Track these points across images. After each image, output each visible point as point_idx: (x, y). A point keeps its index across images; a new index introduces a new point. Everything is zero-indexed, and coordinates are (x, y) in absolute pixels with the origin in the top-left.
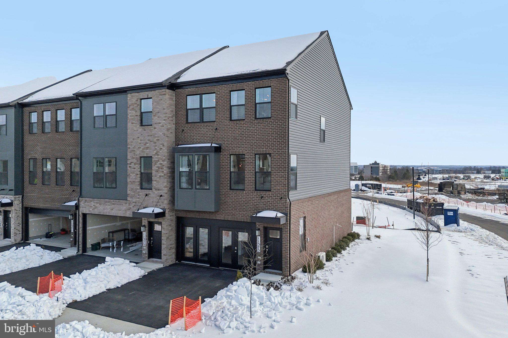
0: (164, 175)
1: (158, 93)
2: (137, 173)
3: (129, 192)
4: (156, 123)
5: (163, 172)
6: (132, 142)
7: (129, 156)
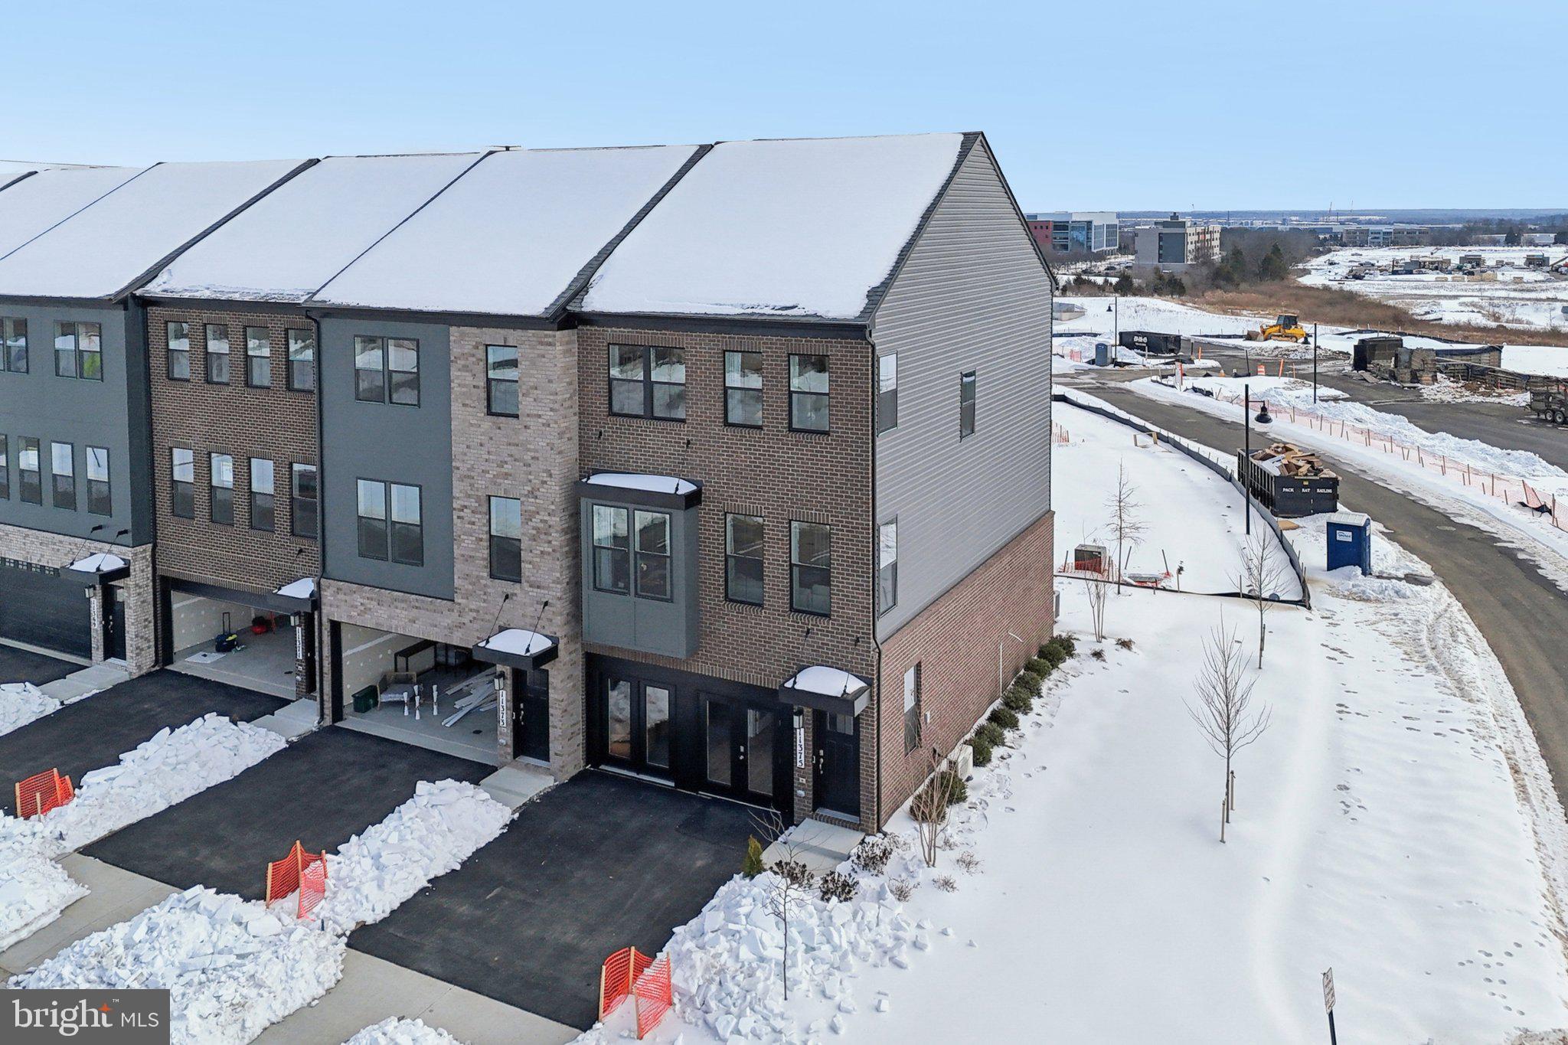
0: (553, 551)
1: (535, 339)
2: (480, 536)
3: (457, 582)
4: (528, 415)
5: (550, 542)
6: (465, 454)
7: (458, 488)
